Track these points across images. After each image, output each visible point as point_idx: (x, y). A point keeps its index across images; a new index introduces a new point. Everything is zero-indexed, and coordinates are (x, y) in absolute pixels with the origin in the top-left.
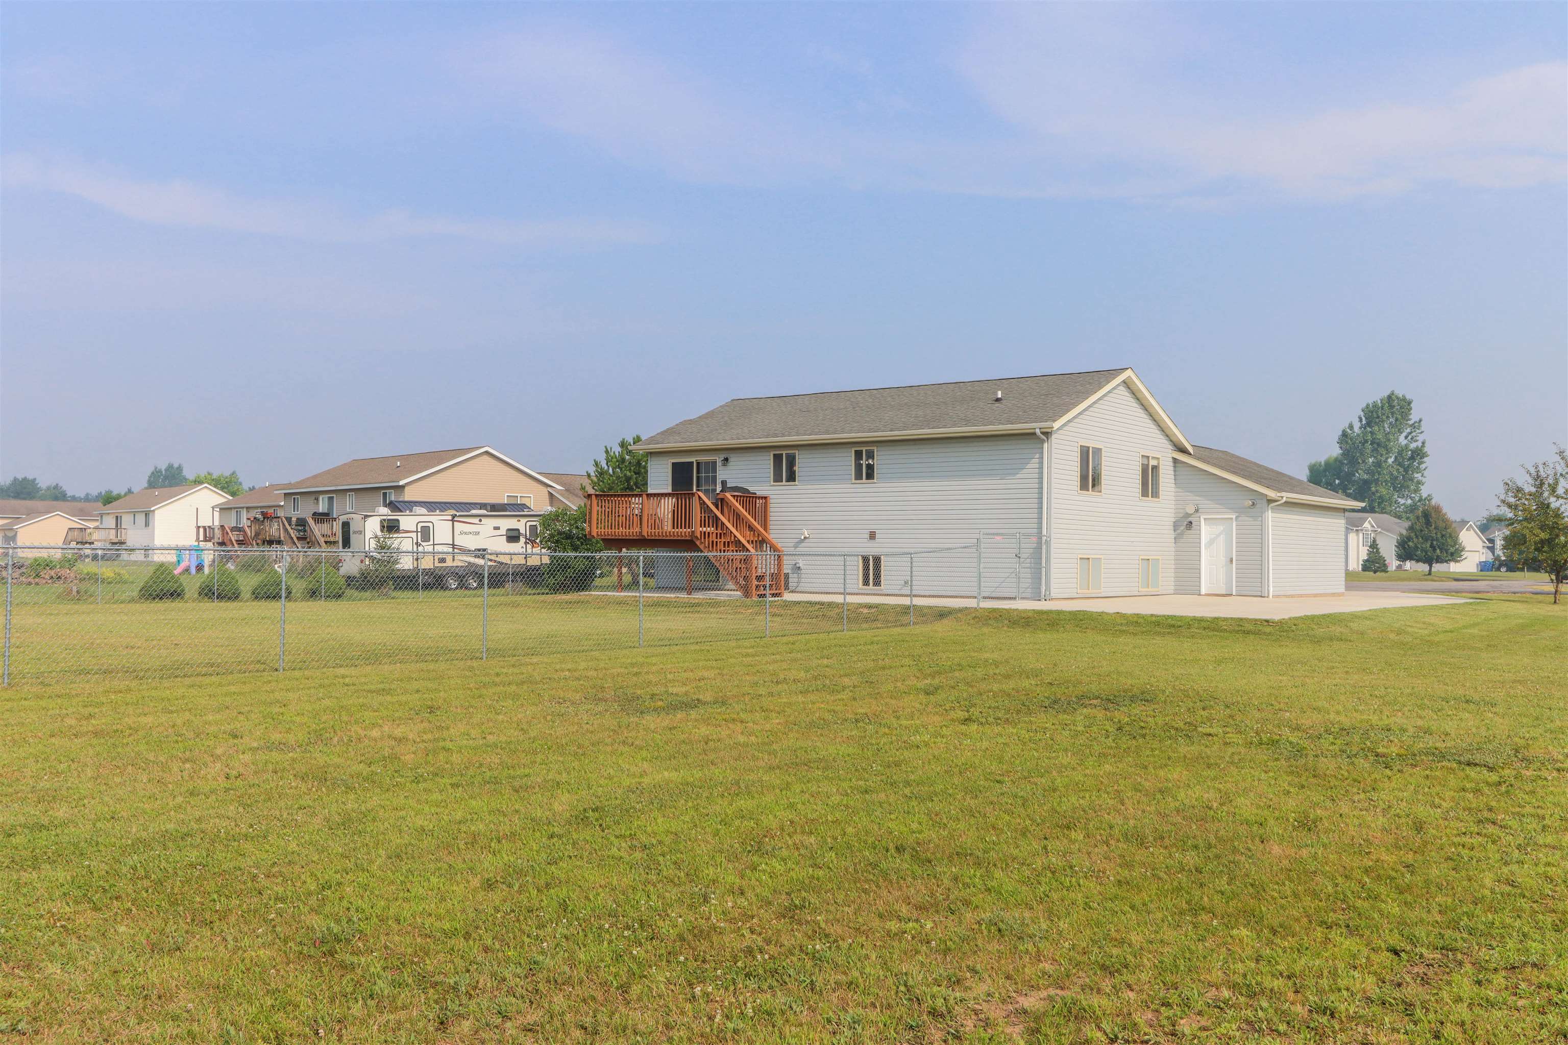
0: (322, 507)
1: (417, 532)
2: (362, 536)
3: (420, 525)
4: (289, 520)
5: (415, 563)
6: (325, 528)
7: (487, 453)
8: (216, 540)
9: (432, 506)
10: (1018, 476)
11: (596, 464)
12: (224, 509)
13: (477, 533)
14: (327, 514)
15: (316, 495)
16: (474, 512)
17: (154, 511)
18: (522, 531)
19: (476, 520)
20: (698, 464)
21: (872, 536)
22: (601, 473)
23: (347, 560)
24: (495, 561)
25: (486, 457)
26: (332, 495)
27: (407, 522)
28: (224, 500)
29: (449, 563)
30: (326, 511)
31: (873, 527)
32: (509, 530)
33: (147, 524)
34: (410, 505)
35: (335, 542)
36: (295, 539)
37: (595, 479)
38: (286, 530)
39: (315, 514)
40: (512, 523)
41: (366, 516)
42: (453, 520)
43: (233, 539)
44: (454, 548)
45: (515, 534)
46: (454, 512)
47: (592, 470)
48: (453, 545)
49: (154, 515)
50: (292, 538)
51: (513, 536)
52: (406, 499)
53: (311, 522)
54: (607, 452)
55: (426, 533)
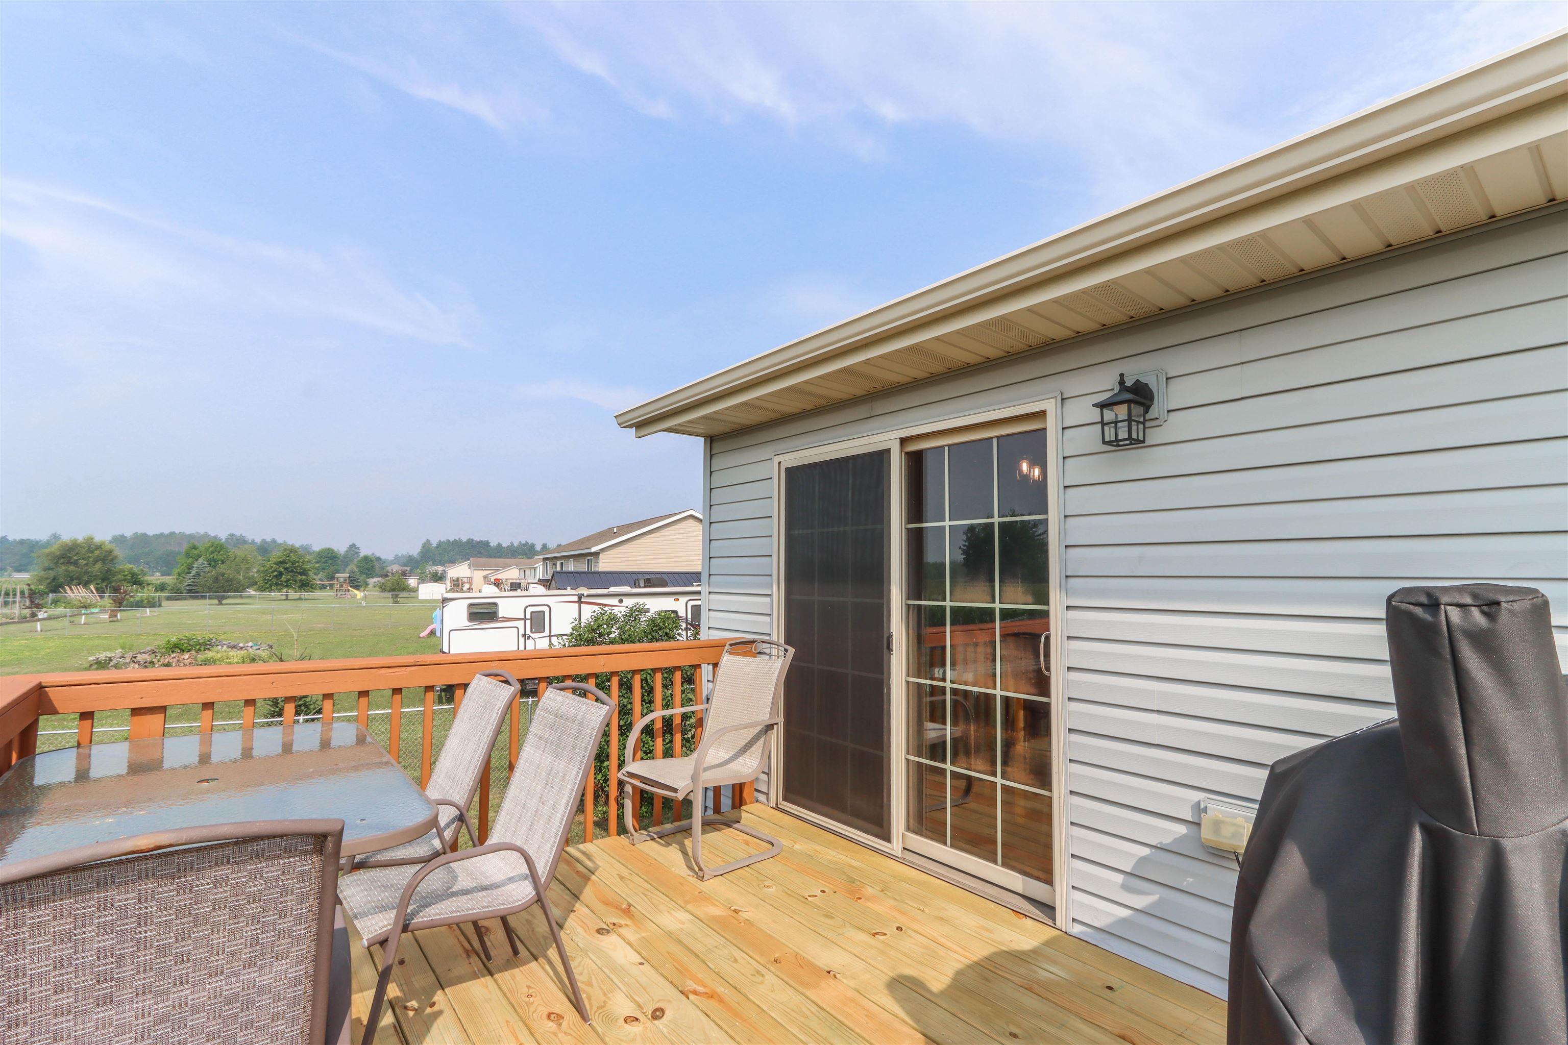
1: (525, 619)
3: (529, 610)
7: (692, 516)
25: (691, 522)
42: (580, 602)
55: (538, 621)
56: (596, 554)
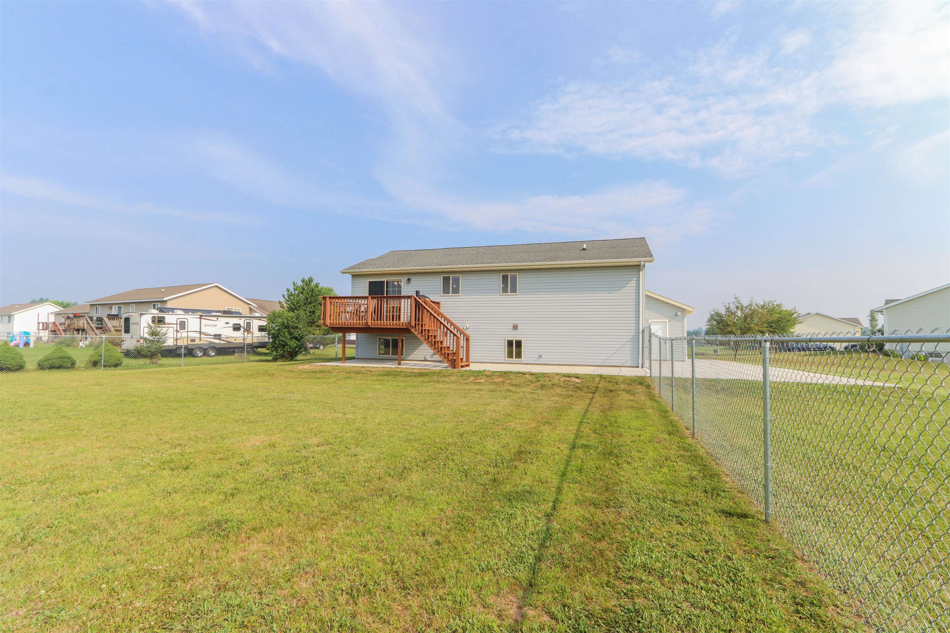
0: (114, 311)
1: (177, 324)
2: (138, 326)
3: (179, 320)
4: (91, 318)
5: (175, 342)
6: (115, 323)
7: (216, 286)
8: (50, 329)
9: (186, 311)
10: (621, 291)
11: (288, 290)
12: (57, 314)
13: (216, 326)
14: (117, 315)
15: (110, 306)
16: (213, 314)
17: (14, 315)
18: (242, 325)
19: (215, 319)
20: (387, 282)
21: (515, 327)
22: (290, 295)
23: (128, 340)
24: (226, 341)
25: (216, 289)
26: (120, 305)
27: (169, 318)
28: (58, 310)
29: (197, 342)
30: (116, 313)
31: (515, 322)
32: (234, 324)
33: (9, 321)
34: (172, 310)
35: (120, 330)
36: (95, 329)
37: (287, 298)
38: (88, 323)
39: (109, 315)
40: (237, 321)
41: (142, 314)
42: (200, 318)
43: (60, 329)
44: (200, 334)
45: (238, 326)
46: (201, 314)
47: (286, 293)
48: (200, 332)
49: (14, 318)
50: (92, 328)
51: (237, 328)
52: (168, 307)
53: (106, 319)
54: (294, 284)
55: (183, 325)
56: (166, 301)
